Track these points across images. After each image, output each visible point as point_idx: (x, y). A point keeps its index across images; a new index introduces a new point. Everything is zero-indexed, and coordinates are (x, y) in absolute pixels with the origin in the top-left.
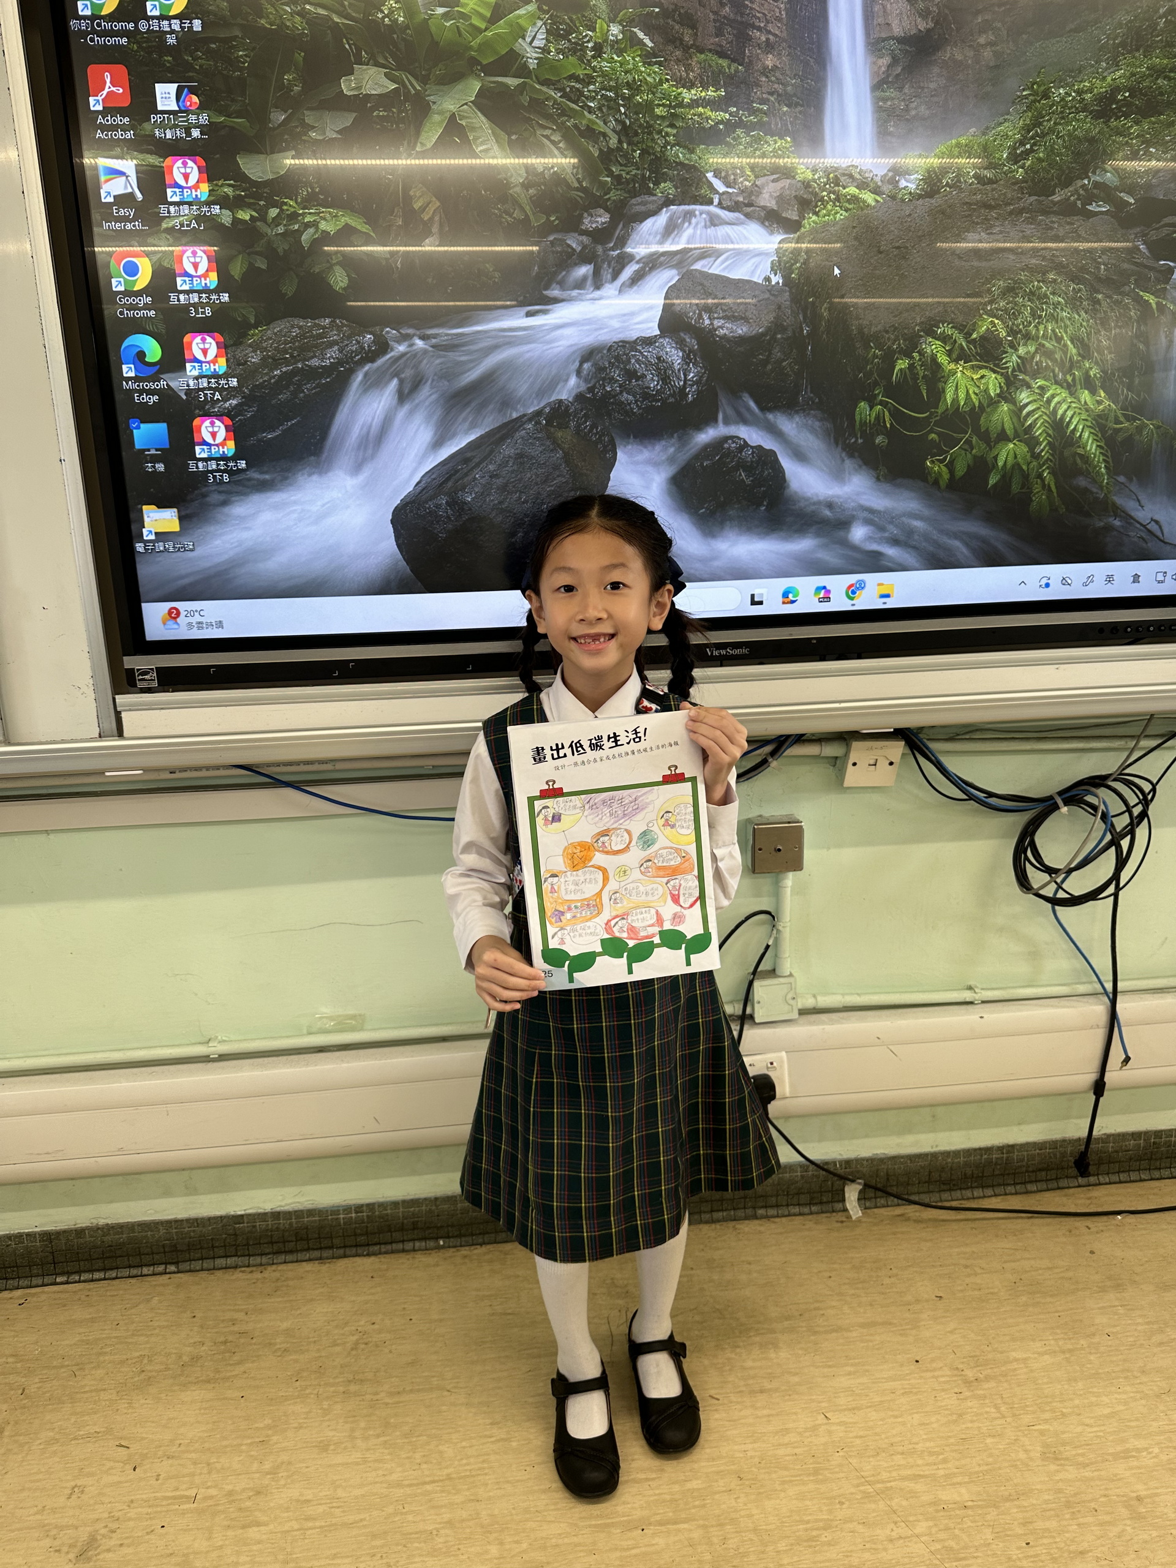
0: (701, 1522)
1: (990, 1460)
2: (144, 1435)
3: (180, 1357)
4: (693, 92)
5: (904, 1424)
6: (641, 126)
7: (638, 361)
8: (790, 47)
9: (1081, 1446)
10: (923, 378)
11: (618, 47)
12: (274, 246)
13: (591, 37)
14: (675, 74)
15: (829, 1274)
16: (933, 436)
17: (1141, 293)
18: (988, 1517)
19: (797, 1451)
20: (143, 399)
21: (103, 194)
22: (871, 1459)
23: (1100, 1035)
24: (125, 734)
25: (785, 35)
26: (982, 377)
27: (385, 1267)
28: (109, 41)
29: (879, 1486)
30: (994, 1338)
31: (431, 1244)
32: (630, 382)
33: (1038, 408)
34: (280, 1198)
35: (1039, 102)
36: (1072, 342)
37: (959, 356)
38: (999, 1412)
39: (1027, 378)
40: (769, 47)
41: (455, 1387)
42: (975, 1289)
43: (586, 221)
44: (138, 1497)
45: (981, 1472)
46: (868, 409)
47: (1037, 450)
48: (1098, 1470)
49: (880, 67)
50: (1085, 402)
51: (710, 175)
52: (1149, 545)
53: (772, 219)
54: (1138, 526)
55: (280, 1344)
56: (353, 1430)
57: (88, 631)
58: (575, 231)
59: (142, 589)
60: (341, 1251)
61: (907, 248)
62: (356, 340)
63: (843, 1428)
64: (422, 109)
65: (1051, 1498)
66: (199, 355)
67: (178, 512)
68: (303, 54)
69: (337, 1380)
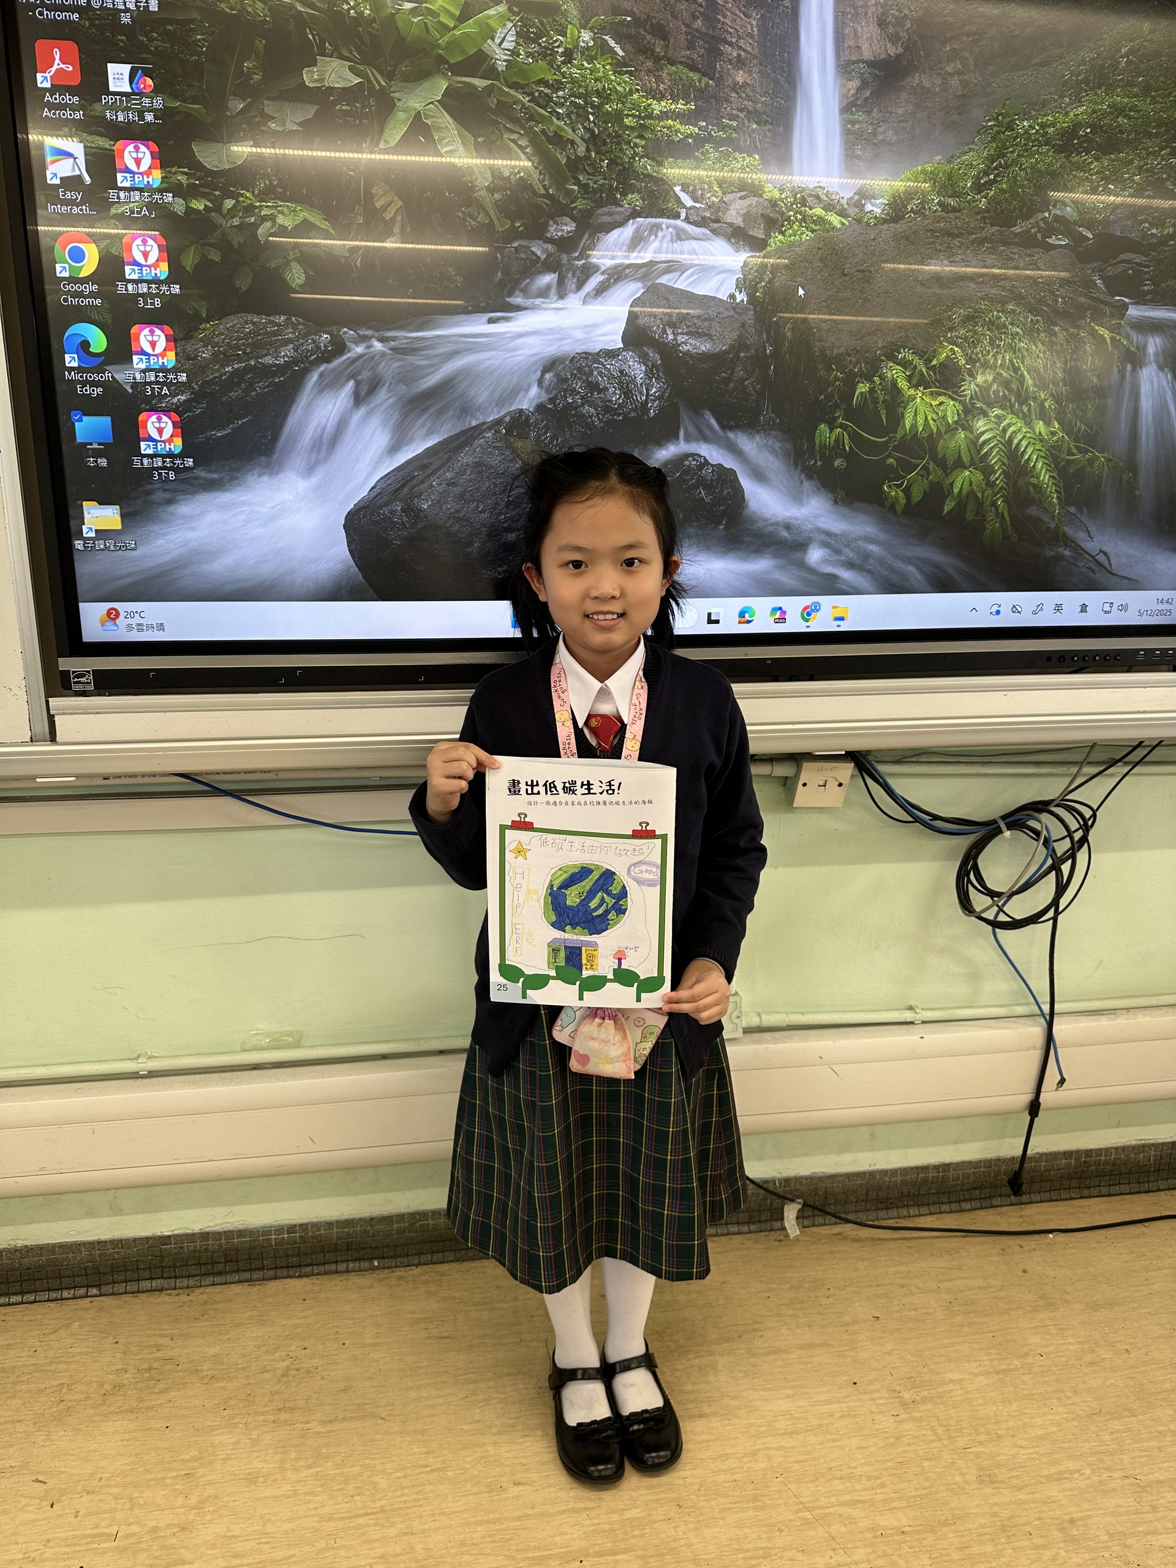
0: (640, 1553)
1: (927, 1484)
2: (63, 1469)
3: (102, 1386)
4: (663, 104)
5: (842, 1448)
6: (609, 135)
7: (600, 373)
8: (761, 64)
9: (1016, 1468)
10: (883, 402)
11: (589, 54)
12: (229, 238)
13: (562, 42)
14: (645, 85)
15: (767, 1294)
16: (891, 460)
17: (1097, 327)
18: (926, 1542)
19: (736, 1477)
20: (86, 390)
21: (49, 176)
22: (810, 1485)
23: (1037, 1055)
24: (58, 739)
25: (756, 52)
26: (941, 403)
27: (317, 1288)
28: (59, 16)
29: (817, 1512)
30: (930, 1359)
31: (365, 1264)
32: (592, 394)
33: (995, 437)
34: (210, 1218)
35: (1003, 133)
36: (1029, 373)
37: (918, 382)
38: (935, 1434)
39: (984, 407)
40: (740, 63)
41: (389, 1415)
42: (912, 1310)
43: (551, 229)
44: (56, 1535)
45: (919, 1496)
46: (828, 431)
47: (992, 478)
48: (1033, 1493)
49: (849, 90)
50: (1040, 433)
51: (677, 189)
52: (1098, 575)
53: (738, 236)
54: (1087, 556)
55: (208, 1370)
56: (282, 1461)
57: (21, 630)
58: (540, 238)
59: (80, 589)
60: (272, 1273)
61: (870, 271)
62: (312, 339)
63: (782, 1453)
64: (386, 106)
65: (986, 1521)
66: (147, 348)
67: (121, 509)
68: (264, 42)
69: (267, 1409)
